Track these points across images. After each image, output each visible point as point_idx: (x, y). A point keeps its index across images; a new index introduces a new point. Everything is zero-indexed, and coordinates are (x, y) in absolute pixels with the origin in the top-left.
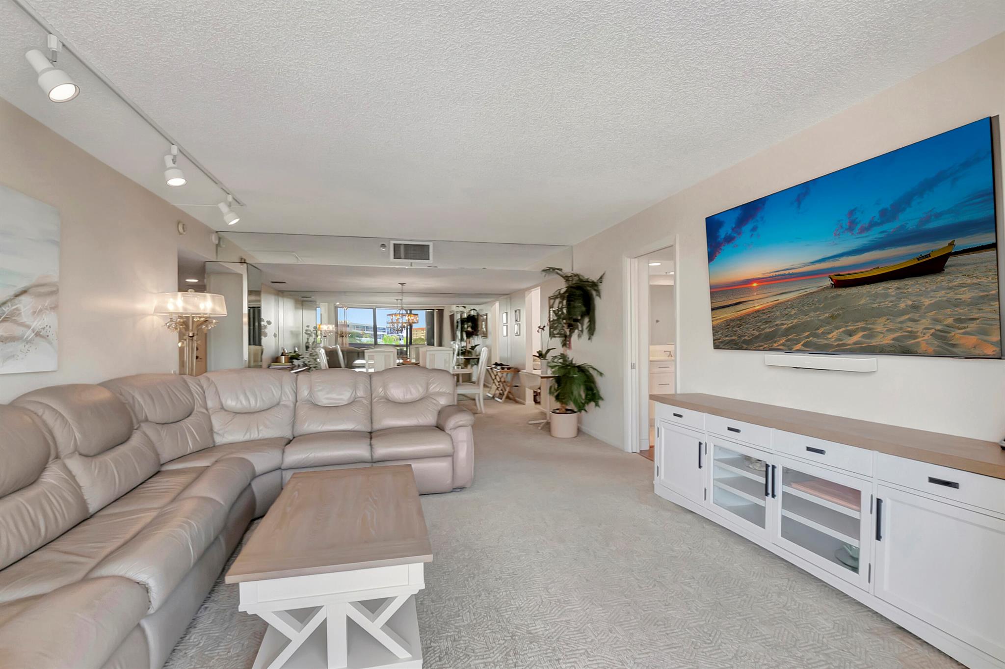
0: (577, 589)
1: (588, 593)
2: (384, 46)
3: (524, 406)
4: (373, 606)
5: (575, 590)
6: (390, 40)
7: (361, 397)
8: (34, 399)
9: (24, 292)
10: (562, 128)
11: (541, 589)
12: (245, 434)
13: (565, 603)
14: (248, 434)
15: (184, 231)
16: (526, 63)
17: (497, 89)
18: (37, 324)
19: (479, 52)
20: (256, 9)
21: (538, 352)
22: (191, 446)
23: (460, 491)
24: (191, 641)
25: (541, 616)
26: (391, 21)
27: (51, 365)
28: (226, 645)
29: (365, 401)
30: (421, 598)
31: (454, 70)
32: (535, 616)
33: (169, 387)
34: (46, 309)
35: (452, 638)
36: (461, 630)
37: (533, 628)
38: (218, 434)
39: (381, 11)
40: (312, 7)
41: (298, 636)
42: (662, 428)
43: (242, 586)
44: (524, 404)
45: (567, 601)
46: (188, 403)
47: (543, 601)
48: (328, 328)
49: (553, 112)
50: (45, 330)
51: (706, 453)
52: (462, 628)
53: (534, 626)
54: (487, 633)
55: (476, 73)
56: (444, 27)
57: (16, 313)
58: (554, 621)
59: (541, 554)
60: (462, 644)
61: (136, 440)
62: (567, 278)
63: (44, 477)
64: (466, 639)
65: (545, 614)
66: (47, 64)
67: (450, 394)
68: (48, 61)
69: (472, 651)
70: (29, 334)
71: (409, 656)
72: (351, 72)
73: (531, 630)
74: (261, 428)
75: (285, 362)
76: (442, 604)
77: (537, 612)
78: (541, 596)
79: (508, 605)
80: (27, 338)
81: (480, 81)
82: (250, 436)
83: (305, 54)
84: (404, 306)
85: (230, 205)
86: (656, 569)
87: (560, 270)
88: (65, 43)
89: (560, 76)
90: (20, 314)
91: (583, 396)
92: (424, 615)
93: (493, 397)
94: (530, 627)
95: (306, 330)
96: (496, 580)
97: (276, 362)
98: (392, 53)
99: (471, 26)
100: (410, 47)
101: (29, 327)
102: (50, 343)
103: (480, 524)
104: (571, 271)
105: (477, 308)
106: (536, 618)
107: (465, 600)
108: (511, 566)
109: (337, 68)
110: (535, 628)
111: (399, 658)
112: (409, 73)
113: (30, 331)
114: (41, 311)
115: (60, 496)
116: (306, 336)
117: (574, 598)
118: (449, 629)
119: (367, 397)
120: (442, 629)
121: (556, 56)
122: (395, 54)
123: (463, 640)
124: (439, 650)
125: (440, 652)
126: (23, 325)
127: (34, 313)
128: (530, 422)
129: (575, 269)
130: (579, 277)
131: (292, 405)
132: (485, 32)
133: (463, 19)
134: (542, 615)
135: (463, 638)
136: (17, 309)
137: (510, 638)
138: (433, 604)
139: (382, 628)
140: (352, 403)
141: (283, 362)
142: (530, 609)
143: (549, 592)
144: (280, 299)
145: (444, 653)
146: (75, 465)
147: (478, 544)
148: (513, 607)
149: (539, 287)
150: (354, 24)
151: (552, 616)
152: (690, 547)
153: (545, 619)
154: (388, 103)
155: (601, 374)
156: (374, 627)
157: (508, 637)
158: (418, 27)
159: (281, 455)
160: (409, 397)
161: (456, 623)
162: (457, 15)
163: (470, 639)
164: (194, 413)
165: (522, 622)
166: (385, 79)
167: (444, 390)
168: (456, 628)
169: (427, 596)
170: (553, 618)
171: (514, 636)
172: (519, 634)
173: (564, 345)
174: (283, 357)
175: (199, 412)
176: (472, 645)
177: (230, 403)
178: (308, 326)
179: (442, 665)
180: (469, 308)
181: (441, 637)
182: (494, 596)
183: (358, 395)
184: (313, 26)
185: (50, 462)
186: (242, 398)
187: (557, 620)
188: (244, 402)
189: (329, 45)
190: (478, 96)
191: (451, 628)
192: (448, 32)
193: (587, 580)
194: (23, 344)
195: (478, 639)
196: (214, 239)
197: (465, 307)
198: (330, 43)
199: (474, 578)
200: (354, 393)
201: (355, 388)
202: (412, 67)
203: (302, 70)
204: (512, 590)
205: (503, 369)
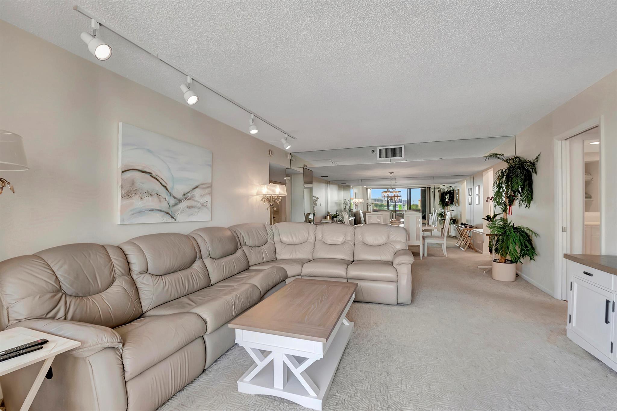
0: (453, 392)
1: (461, 398)
2: (317, 35)
3: (481, 255)
4: (300, 360)
5: (451, 393)
6: (319, 31)
7: (349, 241)
8: (197, 232)
9: (196, 187)
10: (460, 51)
11: (425, 383)
12: (290, 255)
13: (438, 399)
14: (291, 256)
15: (272, 155)
16: (408, 15)
17: (397, 39)
18: (202, 201)
19: (373, 19)
20: (250, 38)
21: (486, 216)
22: (265, 259)
23: (404, 306)
24: (234, 352)
25: (415, 401)
26: (313, 20)
27: (208, 218)
28: (245, 359)
29: (350, 243)
30: (345, 365)
31: (363, 36)
32: (411, 400)
33: (257, 230)
34: (206, 194)
35: (350, 395)
36: (358, 391)
37: (405, 407)
38: (278, 254)
39: (305, 17)
40: (273, 28)
41: (261, 364)
42: (575, 283)
43: (237, 331)
44: (482, 254)
45: (440, 398)
46: (266, 239)
47: (422, 392)
48: (359, 200)
49: (447, 42)
50: (206, 203)
51: (613, 311)
52: (359, 391)
53: (407, 407)
54: (372, 400)
55: (378, 33)
56: (344, 12)
57: (193, 196)
58: (423, 408)
59: (439, 360)
60: (354, 400)
61: (239, 253)
62: (508, 161)
63: (194, 266)
64: (358, 398)
65: (419, 401)
66: (187, 89)
67: (404, 242)
68: (187, 88)
69: (357, 407)
70: (199, 205)
71: (316, 395)
72: (308, 56)
73: (403, 408)
74: (297, 253)
75: (329, 219)
76: (356, 372)
77: (413, 398)
78: (422, 389)
79: (397, 387)
80: (198, 206)
81: (383, 37)
82: (292, 256)
83: (282, 54)
84: (392, 186)
85: (286, 139)
86: (533, 398)
87: (502, 155)
88: (193, 78)
89: (438, 16)
90: (195, 197)
91: (519, 251)
92: (342, 375)
93: (459, 247)
94: (404, 406)
95: (344, 202)
96: (397, 368)
97: (326, 219)
98: (323, 38)
99: (359, 6)
100: (331, 31)
101: (199, 202)
102: (208, 209)
103: (406, 329)
104: (514, 155)
105: (453, 185)
106: (411, 402)
107: (370, 374)
108: (412, 362)
109: (300, 56)
110: (406, 408)
111: (310, 395)
112: (338, 46)
113: (199, 204)
114: (204, 195)
115: (197, 275)
116: (344, 205)
117: (447, 397)
118: (351, 388)
119: (352, 240)
120: (347, 387)
121: (427, 3)
122: (325, 38)
123: (356, 399)
124: (339, 399)
125: (339, 400)
126: (196, 201)
127: (201, 196)
128: (479, 267)
129: (517, 153)
130: (519, 159)
131: (313, 243)
132: (370, 6)
133: (352, 3)
134: (417, 402)
135: (356, 397)
136: (194, 194)
137: (386, 408)
138: (351, 370)
139: (301, 374)
140: (344, 243)
141: (328, 219)
142: (410, 394)
143: (429, 387)
144: (328, 185)
145: (341, 402)
146: (208, 262)
147: (397, 342)
148: (399, 389)
149: (492, 169)
150: (296, 29)
151: (423, 405)
152: (580, 389)
153: (417, 405)
154: (336, 67)
155: (536, 234)
156: (298, 371)
157: (385, 407)
158: (330, 18)
159: (301, 268)
160: (376, 243)
161: (357, 386)
162: (347, 2)
163: (360, 399)
164: (268, 242)
165: (400, 401)
166: (327, 54)
167: (399, 240)
168: (356, 390)
169: (350, 364)
170: (423, 406)
171: (390, 408)
172: (393, 408)
173: (505, 211)
174: (328, 216)
175: (270, 242)
176: (359, 404)
177: (285, 239)
178: (345, 200)
179: (336, 408)
180: (446, 185)
181: (344, 391)
182: (390, 378)
183: (347, 239)
184: (278, 37)
185: (197, 260)
186: (290, 236)
187: (426, 409)
188: (291, 239)
189: (291, 45)
190: (387, 47)
191: (353, 389)
192: (347, 14)
193: (465, 389)
194: (196, 209)
195: (365, 401)
196: (289, 157)
197: (444, 185)
198: (290, 43)
199: (383, 362)
200: (345, 238)
201: (346, 235)
202: (338, 42)
203: (285, 62)
204: (404, 378)
205: (466, 227)
